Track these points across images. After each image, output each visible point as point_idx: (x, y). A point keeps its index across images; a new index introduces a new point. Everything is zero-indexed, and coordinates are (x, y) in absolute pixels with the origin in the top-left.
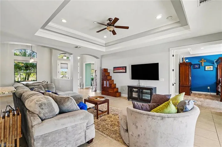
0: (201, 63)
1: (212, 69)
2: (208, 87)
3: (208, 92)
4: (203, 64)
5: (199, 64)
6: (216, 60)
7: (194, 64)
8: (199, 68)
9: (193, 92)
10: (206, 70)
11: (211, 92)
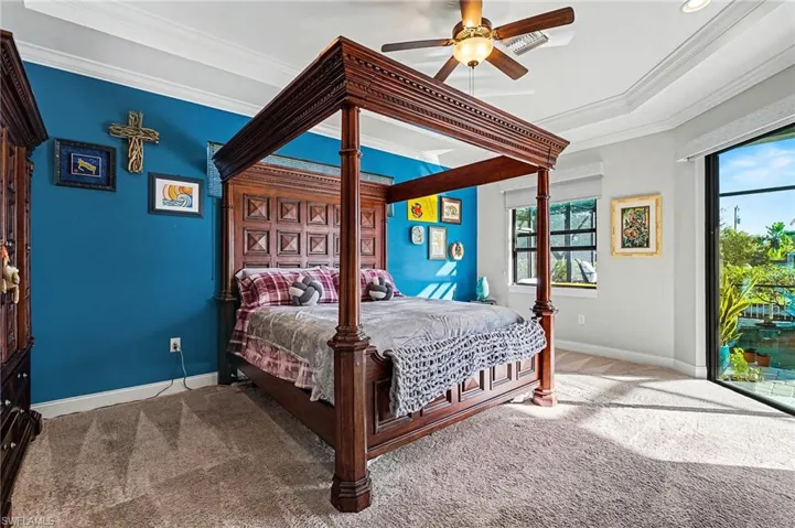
0: (126, 141)
1: (195, 209)
2: (173, 341)
3: (172, 377)
4: (137, 152)
5: (108, 154)
6: (217, 148)
7: (64, 143)
8: (109, 182)
9: (48, 410)
10: (159, 205)
11: (191, 374)
